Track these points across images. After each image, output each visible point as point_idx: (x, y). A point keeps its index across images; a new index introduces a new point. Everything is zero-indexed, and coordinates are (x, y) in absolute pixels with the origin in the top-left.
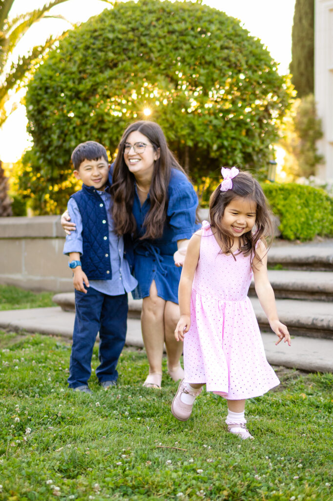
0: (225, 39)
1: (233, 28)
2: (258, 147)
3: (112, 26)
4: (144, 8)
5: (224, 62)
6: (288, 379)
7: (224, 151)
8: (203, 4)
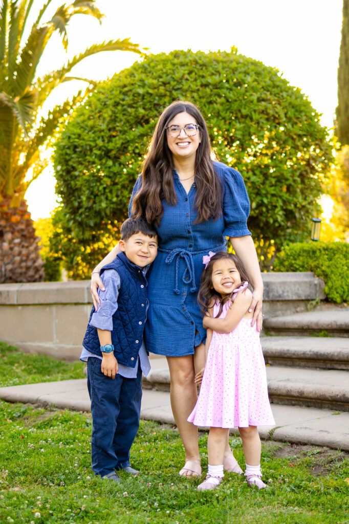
0: (262, 90)
1: (271, 79)
2: (300, 204)
3: (142, 81)
4: (176, 61)
5: (262, 115)
6: (332, 461)
7: (264, 209)
8: (238, 54)
